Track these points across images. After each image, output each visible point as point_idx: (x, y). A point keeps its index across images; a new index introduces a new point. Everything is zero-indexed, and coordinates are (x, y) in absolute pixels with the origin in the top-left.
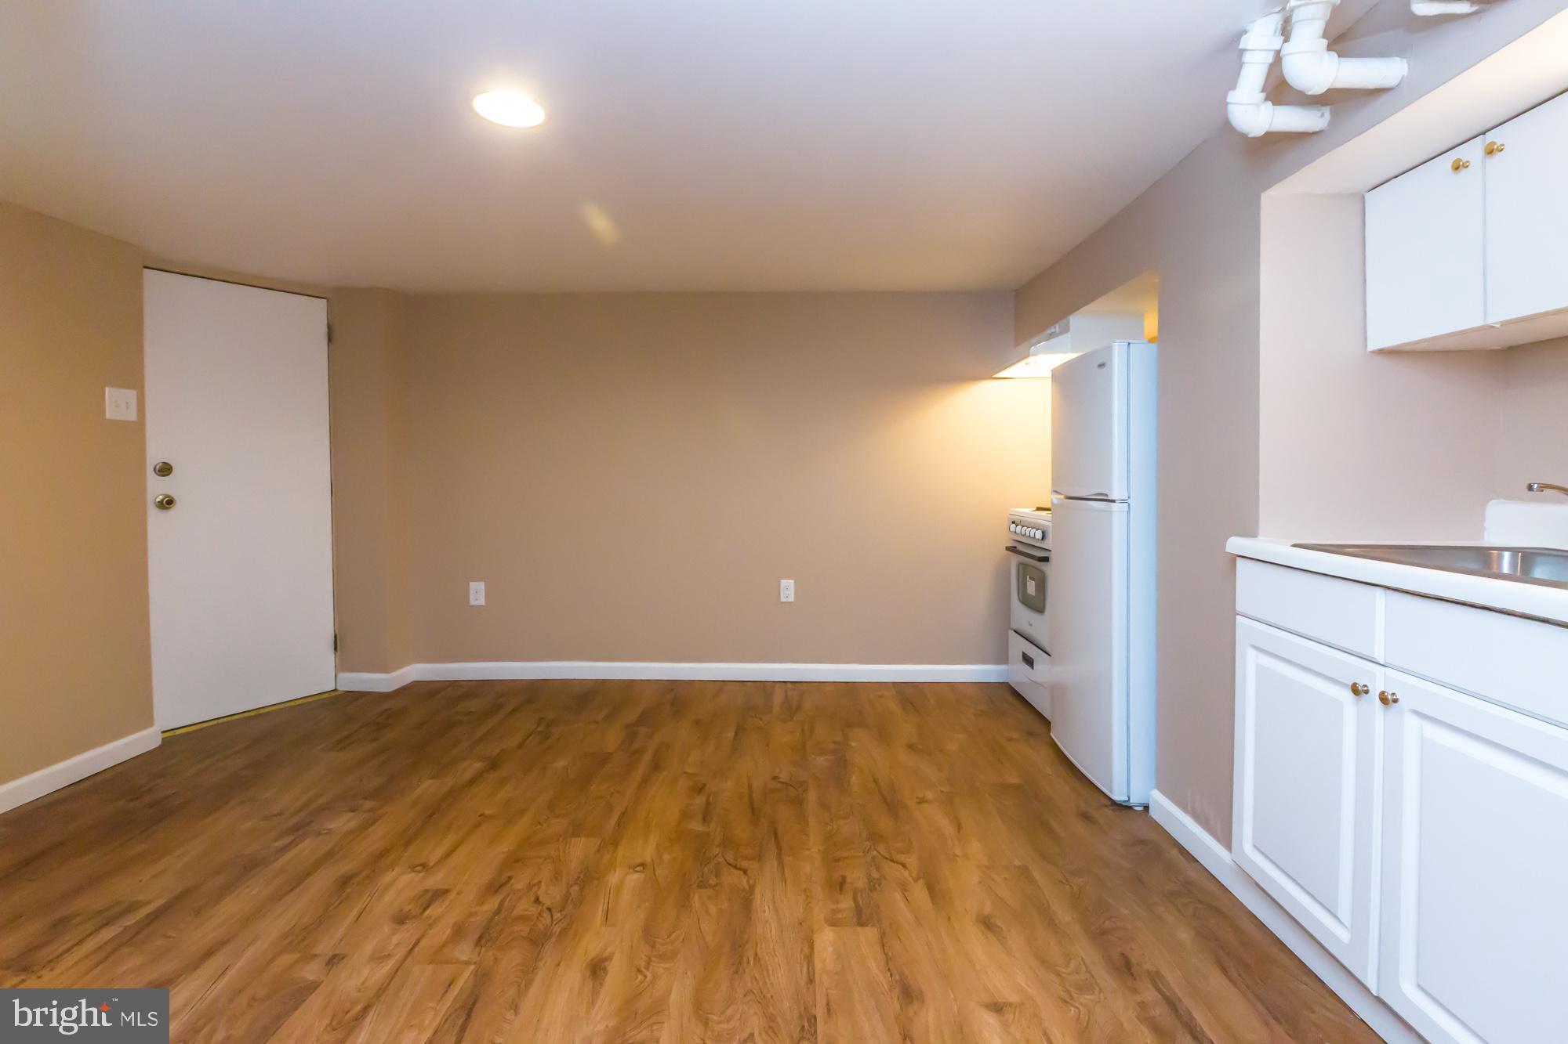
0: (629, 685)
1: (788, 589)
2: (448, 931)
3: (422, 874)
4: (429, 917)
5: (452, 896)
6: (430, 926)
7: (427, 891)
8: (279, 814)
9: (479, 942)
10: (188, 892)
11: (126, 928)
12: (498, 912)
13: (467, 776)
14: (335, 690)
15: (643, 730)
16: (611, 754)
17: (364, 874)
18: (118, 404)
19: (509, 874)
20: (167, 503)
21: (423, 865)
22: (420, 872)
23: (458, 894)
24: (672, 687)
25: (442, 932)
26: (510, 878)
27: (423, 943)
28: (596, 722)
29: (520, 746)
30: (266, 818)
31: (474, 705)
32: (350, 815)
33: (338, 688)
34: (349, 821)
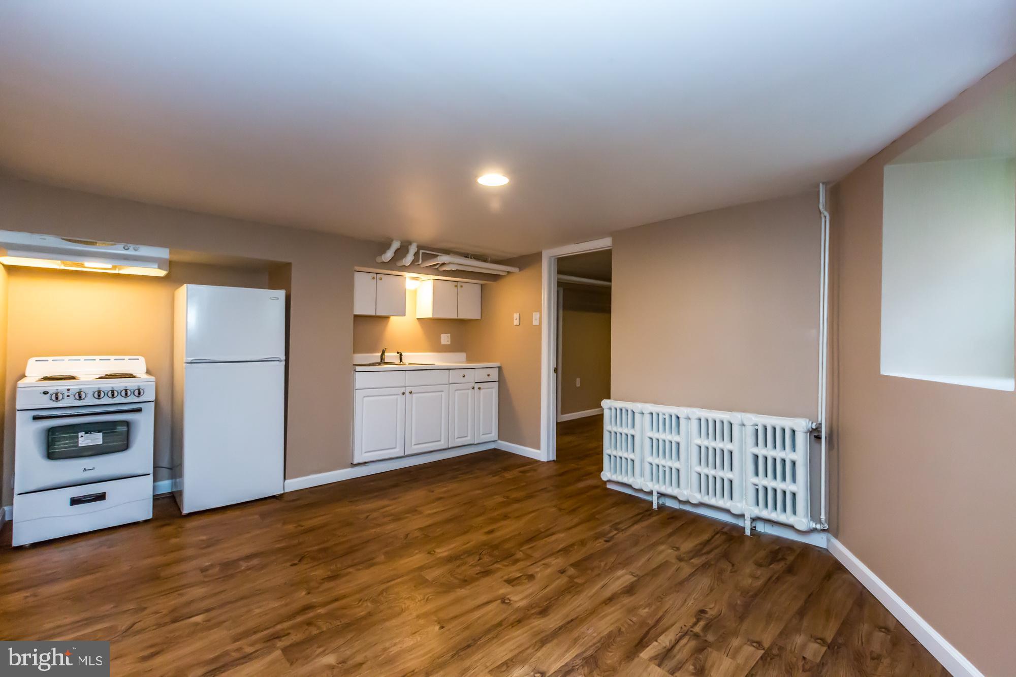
2: (518, 564)
3: (508, 597)
4: (520, 573)
5: (506, 577)
6: (522, 569)
7: (513, 586)
9: (513, 555)
12: (497, 562)
19: (477, 576)
22: (508, 599)
23: (502, 577)
25: (521, 565)
26: (477, 574)
27: (529, 564)
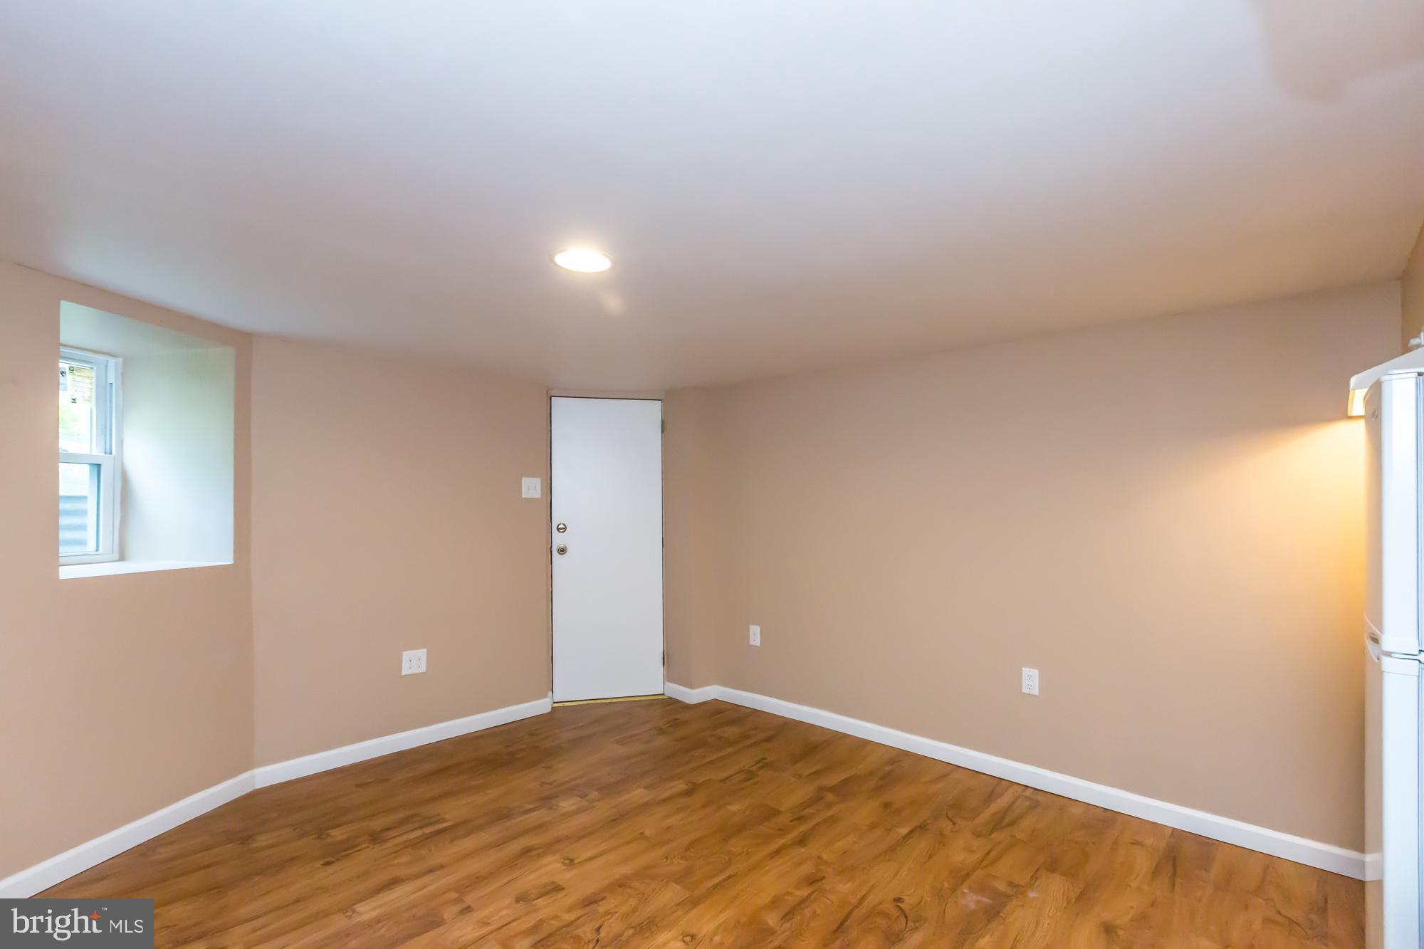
0: (863, 744)
1: (1031, 680)
4: (533, 906)
6: (528, 913)
8: (551, 784)
10: (466, 821)
11: (424, 834)
12: (570, 924)
13: (666, 795)
14: (663, 694)
15: (830, 797)
16: (781, 812)
17: (538, 851)
18: (531, 488)
19: (606, 895)
20: (562, 551)
21: (572, 860)
23: (564, 896)
24: (900, 757)
25: (529, 921)
26: (603, 898)
28: (800, 776)
29: (723, 781)
30: (543, 784)
31: (730, 732)
32: (579, 799)
33: (665, 693)
34: (572, 805)
